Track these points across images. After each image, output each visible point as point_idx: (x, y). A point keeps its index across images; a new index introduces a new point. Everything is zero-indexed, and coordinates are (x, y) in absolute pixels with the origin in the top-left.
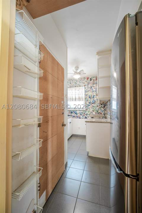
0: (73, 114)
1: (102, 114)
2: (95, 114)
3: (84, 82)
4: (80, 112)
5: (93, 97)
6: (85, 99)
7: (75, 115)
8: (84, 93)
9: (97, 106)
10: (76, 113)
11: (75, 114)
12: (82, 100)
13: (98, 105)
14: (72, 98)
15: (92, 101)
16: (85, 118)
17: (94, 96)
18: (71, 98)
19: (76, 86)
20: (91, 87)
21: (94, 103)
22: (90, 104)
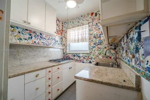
0: (76, 58)
1: (112, 58)
2: (102, 57)
3: (87, 19)
4: (83, 55)
5: (99, 36)
6: (90, 39)
8: (87, 32)
9: (105, 48)
10: (79, 57)
11: (78, 57)
12: (86, 41)
13: (106, 46)
15: (97, 42)
16: (89, 63)
17: (100, 35)
18: (74, 39)
19: (78, 26)
20: (97, 24)
21: (101, 44)
22: (95, 46)
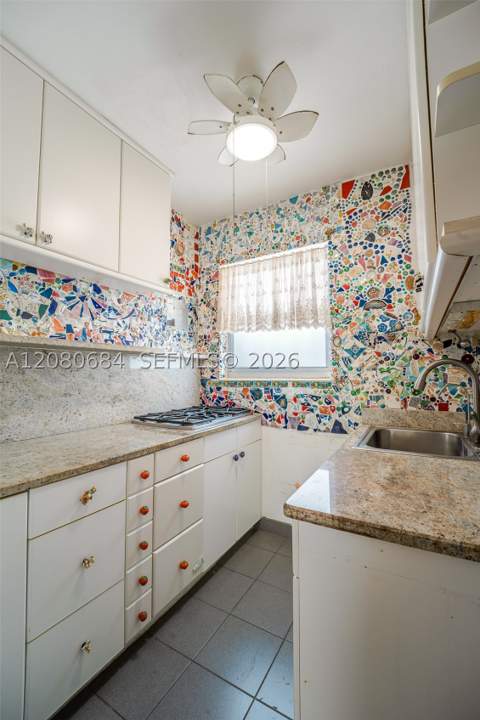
0: (264, 405)
1: (453, 408)
2: (398, 405)
3: (323, 211)
4: (299, 391)
5: (381, 296)
6: (335, 312)
7: (277, 406)
8: (322, 280)
9: (416, 357)
10: (278, 399)
11: (273, 402)
12: (316, 324)
13: (423, 348)
14: (258, 315)
15: (375, 324)
16: (334, 431)
17: (388, 291)
18: (253, 312)
19: (277, 247)
20: (371, 237)
21: (393, 338)
22: (361, 346)
